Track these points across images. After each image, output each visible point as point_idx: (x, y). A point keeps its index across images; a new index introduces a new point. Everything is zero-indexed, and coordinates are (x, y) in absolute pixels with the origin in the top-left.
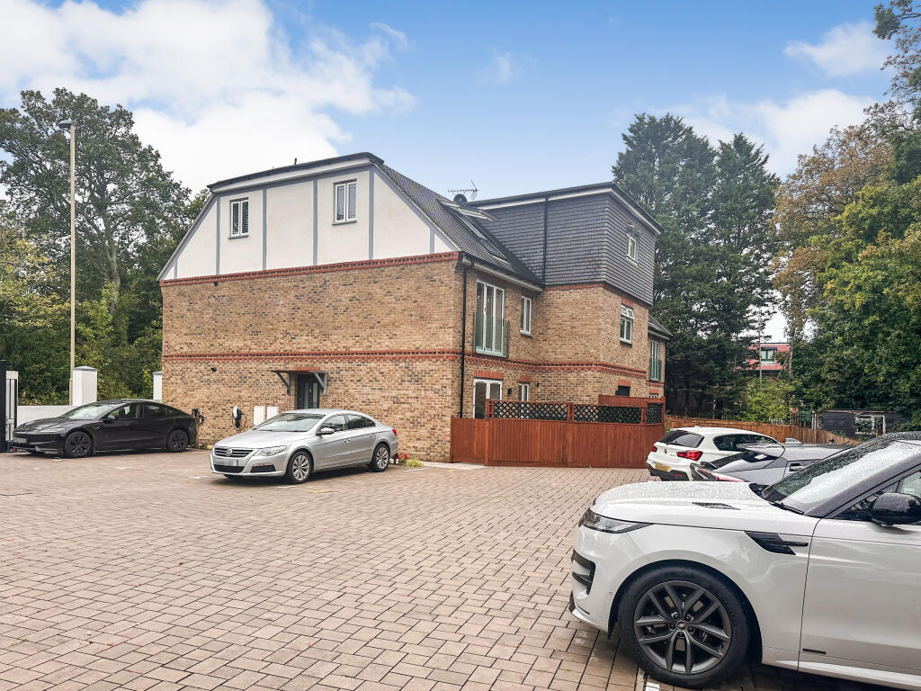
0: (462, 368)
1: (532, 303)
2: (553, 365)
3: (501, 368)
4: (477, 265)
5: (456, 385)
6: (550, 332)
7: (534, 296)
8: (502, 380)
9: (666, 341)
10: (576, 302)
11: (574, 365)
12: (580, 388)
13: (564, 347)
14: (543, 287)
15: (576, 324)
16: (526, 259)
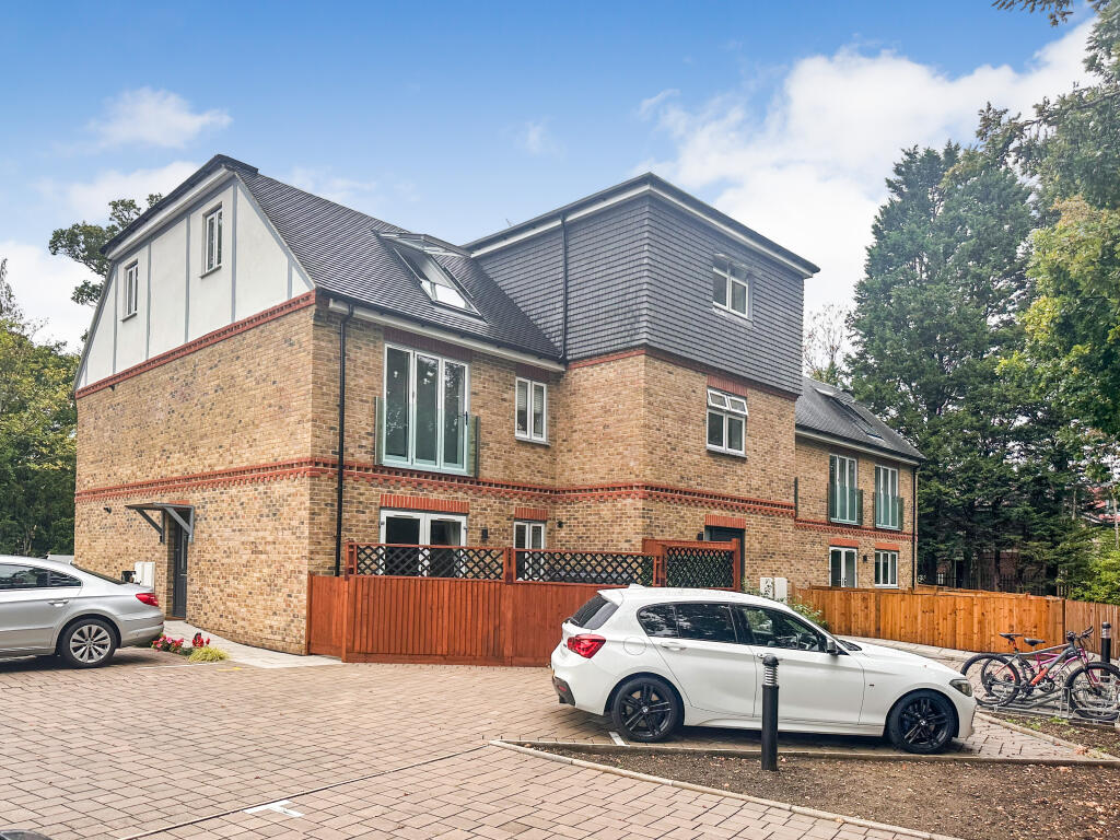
0: (340, 491)
1: (548, 391)
2: (580, 491)
3: (460, 494)
4: (360, 313)
5: (323, 518)
6: (576, 436)
7: (554, 379)
8: (466, 514)
9: (913, 469)
10: (610, 383)
11: (608, 489)
12: (617, 529)
13: (594, 460)
14: (564, 362)
15: (611, 420)
16: (543, 321)
